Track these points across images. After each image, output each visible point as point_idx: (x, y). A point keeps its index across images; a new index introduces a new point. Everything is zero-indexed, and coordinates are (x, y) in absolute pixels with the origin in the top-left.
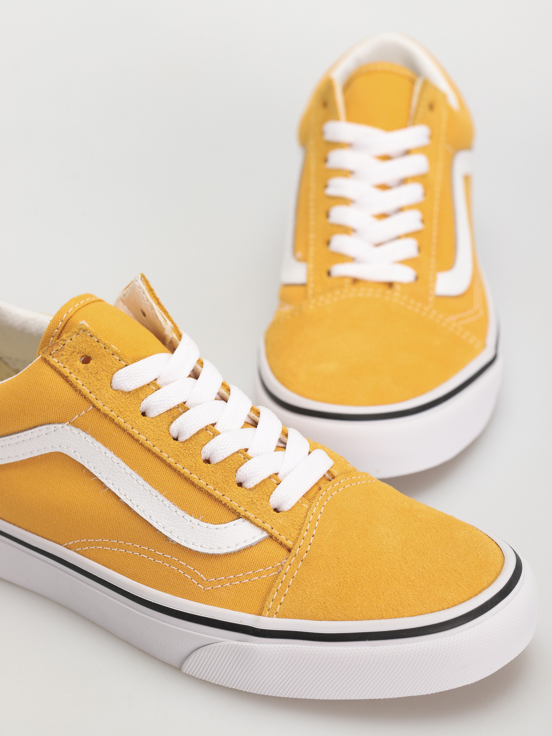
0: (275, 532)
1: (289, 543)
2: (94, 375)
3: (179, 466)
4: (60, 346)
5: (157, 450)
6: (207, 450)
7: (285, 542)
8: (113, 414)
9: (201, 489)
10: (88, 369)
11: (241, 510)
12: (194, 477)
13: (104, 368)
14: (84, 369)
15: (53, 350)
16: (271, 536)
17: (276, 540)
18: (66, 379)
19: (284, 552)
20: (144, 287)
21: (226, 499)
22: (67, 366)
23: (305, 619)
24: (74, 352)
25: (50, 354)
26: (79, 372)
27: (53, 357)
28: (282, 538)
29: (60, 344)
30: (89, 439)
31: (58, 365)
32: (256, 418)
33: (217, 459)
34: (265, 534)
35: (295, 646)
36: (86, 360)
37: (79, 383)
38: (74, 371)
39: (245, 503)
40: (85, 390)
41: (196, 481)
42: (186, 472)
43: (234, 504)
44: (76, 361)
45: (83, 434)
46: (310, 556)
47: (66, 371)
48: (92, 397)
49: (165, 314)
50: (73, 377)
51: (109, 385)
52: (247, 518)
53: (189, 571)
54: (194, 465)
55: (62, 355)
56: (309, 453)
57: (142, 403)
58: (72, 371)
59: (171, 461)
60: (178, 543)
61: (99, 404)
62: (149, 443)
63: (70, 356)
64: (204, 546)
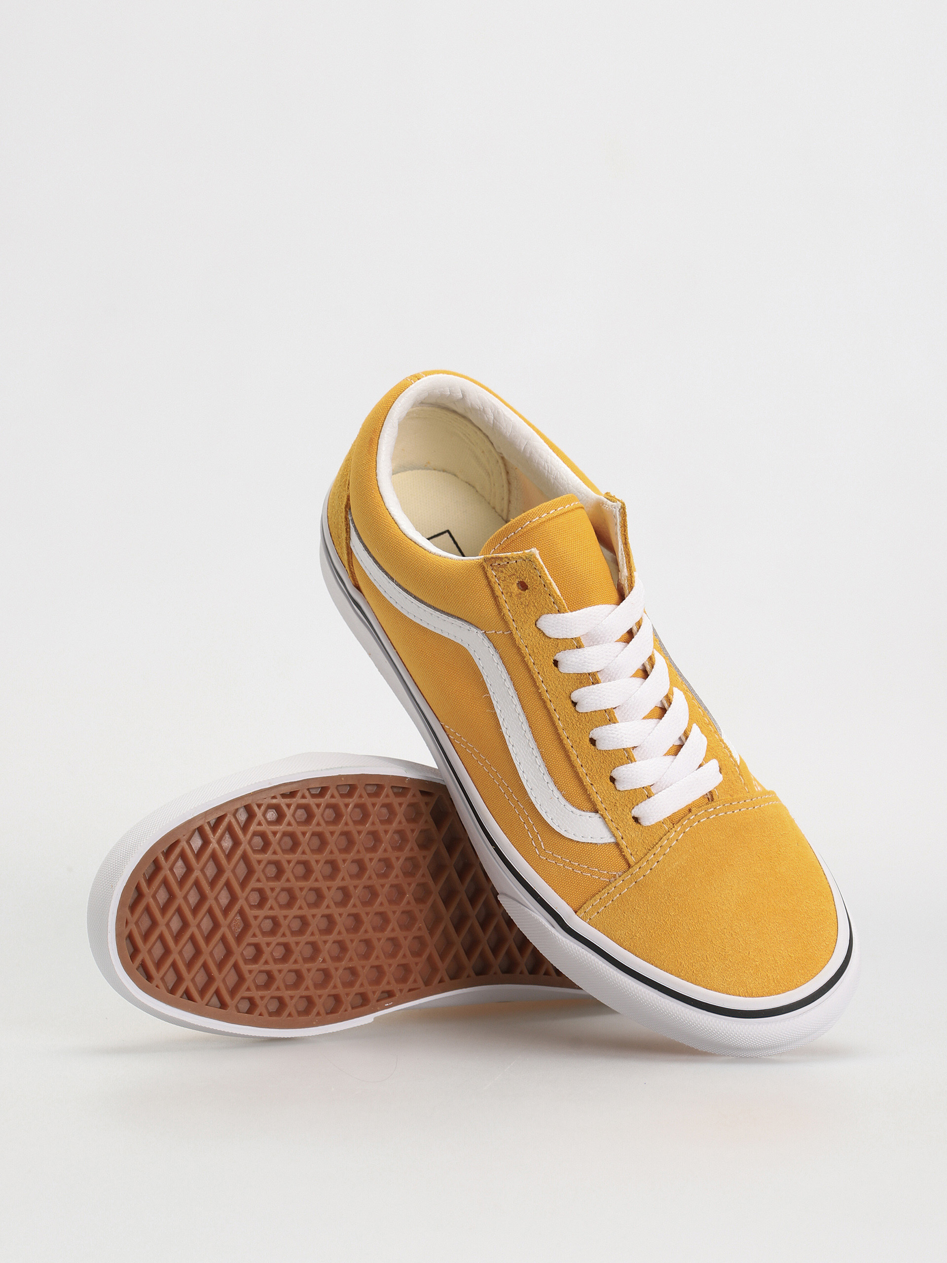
0: (623, 843)
1: (632, 860)
2: (524, 606)
3: (564, 735)
4: (503, 562)
5: (552, 706)
6: (597, 733)
7: (628, 856)
8: (526, 651)
9: (573, 766)
10: (520, 598)
11: (600, 806)
12: (573, 753)
13: (536, 604)
14: (517, 595)
15: (495, 563)
16: (617, 844)
17: (621, 851)
18: (495, 598)
19: (624, 865)
20: (619, 519)
21: (592, 790)
22: (501, 584)
23: (612, 939)
24: (514, 575)
25: (491, 565)
26: (510, 596)
27: (492, 569)
28: (627, 852)
29: (504, 561)
30: (496, 658)
31: (493, 580)
32: (666, 706)
33: (602, 746)
34: (612, 840)
35: (593, 957)
36: (523, 586)
37: (506, 607)
38: (507, 594)
39: (609, 802)
40: (509, 616)
41: (574, 757)
42: (568, 743)
43: (598, 799)
44: (513, 584)
45: (492, 651)
46: (644, 881)
47: (498, 590)
48: (513, 625)
49: (626, 558)
50: (503, 598)
51: (534, 621)
52: (604, 818)
53: (533, 832)
54: (578, 741)
55: (502, 572)
56: (700, 766)
57: (558, 654)
58: (504, 591)
59: (560, 725)
60: (532, 802)
61: (517, 635)
62: (547, 696)
63: (509, 576)
64: (555, 821)
